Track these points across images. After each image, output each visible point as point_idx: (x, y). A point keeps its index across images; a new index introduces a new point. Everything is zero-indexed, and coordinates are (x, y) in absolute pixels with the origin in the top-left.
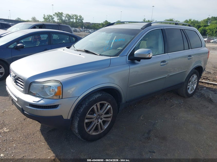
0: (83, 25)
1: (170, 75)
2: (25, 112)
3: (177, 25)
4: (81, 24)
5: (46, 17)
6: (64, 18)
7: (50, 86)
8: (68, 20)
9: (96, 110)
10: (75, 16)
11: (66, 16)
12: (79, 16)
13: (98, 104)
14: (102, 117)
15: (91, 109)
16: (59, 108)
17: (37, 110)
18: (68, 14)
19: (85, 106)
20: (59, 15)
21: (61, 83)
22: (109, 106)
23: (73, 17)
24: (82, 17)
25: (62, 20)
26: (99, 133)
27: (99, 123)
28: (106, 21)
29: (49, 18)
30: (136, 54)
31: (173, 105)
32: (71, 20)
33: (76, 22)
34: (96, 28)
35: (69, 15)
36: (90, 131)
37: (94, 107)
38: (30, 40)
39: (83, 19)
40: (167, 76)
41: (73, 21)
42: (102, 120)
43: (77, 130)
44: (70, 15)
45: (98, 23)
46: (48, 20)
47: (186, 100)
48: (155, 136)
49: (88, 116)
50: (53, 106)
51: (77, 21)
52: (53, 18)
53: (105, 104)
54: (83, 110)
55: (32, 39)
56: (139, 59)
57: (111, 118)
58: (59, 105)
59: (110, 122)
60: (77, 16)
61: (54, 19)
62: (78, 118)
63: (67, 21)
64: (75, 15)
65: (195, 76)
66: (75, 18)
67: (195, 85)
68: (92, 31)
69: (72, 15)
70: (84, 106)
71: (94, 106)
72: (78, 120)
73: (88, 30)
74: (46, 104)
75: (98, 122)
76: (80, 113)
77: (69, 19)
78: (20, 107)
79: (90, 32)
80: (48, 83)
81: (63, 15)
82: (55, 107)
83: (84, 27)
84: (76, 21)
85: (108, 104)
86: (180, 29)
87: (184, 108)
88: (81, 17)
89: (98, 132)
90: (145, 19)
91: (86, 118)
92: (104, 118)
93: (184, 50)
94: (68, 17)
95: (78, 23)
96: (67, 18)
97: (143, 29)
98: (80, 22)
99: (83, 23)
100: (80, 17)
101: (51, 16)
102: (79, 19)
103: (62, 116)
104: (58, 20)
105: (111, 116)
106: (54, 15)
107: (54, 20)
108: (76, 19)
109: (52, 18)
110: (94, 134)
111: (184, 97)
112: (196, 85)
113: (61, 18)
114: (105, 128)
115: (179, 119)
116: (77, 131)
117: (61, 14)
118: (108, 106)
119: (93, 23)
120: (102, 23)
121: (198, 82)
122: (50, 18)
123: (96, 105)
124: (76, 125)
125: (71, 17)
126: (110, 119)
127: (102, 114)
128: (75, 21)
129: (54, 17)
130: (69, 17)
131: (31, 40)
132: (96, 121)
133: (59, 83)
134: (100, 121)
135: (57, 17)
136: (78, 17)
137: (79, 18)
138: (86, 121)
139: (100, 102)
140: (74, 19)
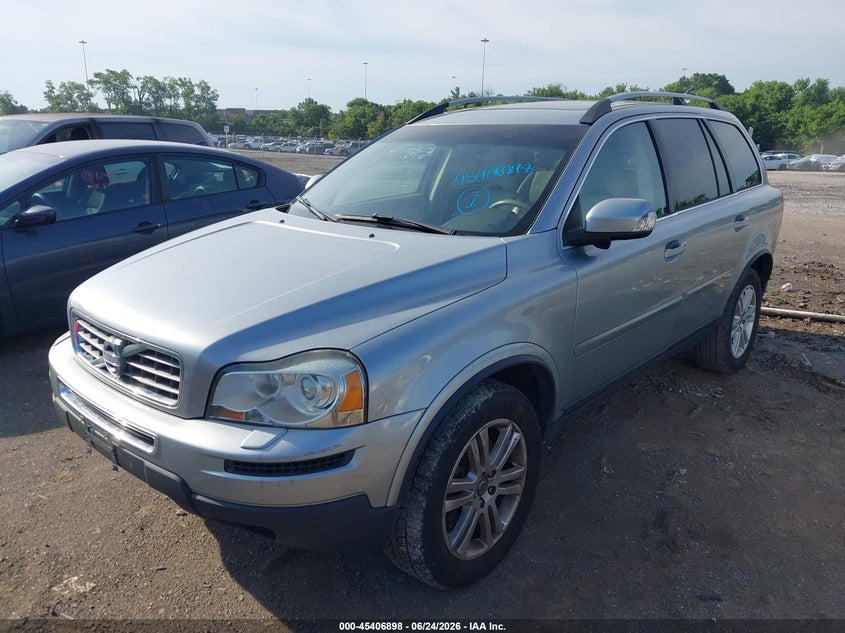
0: (216, 118)
1: (689, 293)
2: (199, 497)
3: (681, 104)
4: (210, 116)
5: (57, 93)
6: (133, 95)
7: (315, 377)
8: (155, 102)
9: (477, 457)
10: (183, 83)
11: (143, 87)
12: (199, 86)
13: (483, 432)
14: (495, 482)
15: (461, 456)
16: (355, 462)
17: (262, 482)
18: (151, 78)
19: (443, 445)
20: (115, 82)
21: (357, 360)
22: (516, 435)
23: (172, 87)
24: (212, 89)
25: (127, 102)
26: (486, 547)
27: (485, 510)
28: (310, 101)
29: (70, 97)
30: (592, 219)
31: (696, 408)
32: (168, 102)
33: (189, 108)
34: (271, 131)
35: (156, 82)
36: (458, 545)
37: (470, 447)
38: (59, 187)
39: (215, 97)
40: (681, 298)
41: (177, 105)
42: (495, 495)
43: (419, 546)
44: (161, 80)
45: (276, 111)
46: (66, 103)
47: (730, 383)
48: (690, 532)
49: (454, 484)
50: (332, 458)
51: (193, 104)
52: (89, 96)
53: (500, 430)
54: (439, 463)
55: (65, 186)
56: (603, 240)
57: (523, 483)
58: (353, 451)
59: (518, 498)
60: (190, 83)
61: (94, 100)
62: (421, 499)
63: (149, 105)
64: (180, 79)
65: (749, 293)
66: (180, 91)
67: (750, 326)
68: (256, 141)
69: (167, 82)
70: (441, 446)
71: (472, 443)
72: (424, 505)
73: (241, 137)
74: (306, 455)
75: (482, 506)
76: (428, 474)
77: (158, 99)
78: (173, 476)
79: (249, 145)
80: (300, 362)
81: (132, 81)
82: (340, 460)
83: (227, 129)
84: (188, 104)
85: (514, 427)
86: (697, 119)
87: (738, 414)
88: (205, 88)
89: (483, 547)
90: (458, 89)
91: (448, 495)
92: (503, 484)
93: (719, 196)
94: (150, 89)
95: (196, 113)
96: (147, 95)
97: (591, 124)
98: (205, 110)
99: (216, 111)
100: (203, 89)
101: (80, 88)
102: (200, 99)
103: (366, 495)
104: (109, 102)
105: (521, 474)
106: (91, 82)
107: (92, 104)
108: (188, 95)
109: (84, 95)
110: (472, 554)
111: (719, 373)
112: (752, 323)
113: (124, 93)
114: (506, 524)
115: (740, 456)
116: (417, 553)
117: (124, 77)
118: (512, 435)
119: (256, 112)
120: (293, 110)
121: (759, 313)
122: (76, 95)
123: (478, 437)
124: (415, 527)
125: (164, 89)
126: (519, 488)
127: (494, 472)
128: (182, 103)
129: (92, 90)
130: (158, 89)
131: (61, 190)
132: (478, 502)
133: (348, 358)
134: (487, 497)
135: (107, 90)
136: (196, 88)
137: (197, 92)
138: (449, 505)
139: (490, 423)
140: (177, 96)
